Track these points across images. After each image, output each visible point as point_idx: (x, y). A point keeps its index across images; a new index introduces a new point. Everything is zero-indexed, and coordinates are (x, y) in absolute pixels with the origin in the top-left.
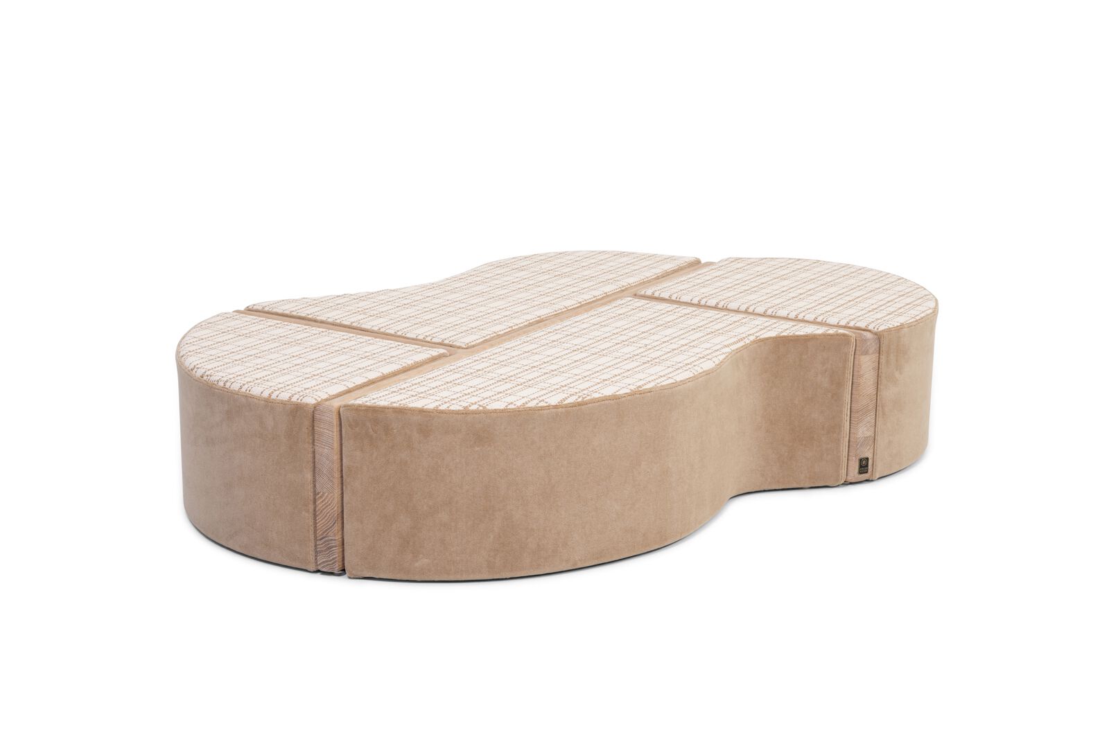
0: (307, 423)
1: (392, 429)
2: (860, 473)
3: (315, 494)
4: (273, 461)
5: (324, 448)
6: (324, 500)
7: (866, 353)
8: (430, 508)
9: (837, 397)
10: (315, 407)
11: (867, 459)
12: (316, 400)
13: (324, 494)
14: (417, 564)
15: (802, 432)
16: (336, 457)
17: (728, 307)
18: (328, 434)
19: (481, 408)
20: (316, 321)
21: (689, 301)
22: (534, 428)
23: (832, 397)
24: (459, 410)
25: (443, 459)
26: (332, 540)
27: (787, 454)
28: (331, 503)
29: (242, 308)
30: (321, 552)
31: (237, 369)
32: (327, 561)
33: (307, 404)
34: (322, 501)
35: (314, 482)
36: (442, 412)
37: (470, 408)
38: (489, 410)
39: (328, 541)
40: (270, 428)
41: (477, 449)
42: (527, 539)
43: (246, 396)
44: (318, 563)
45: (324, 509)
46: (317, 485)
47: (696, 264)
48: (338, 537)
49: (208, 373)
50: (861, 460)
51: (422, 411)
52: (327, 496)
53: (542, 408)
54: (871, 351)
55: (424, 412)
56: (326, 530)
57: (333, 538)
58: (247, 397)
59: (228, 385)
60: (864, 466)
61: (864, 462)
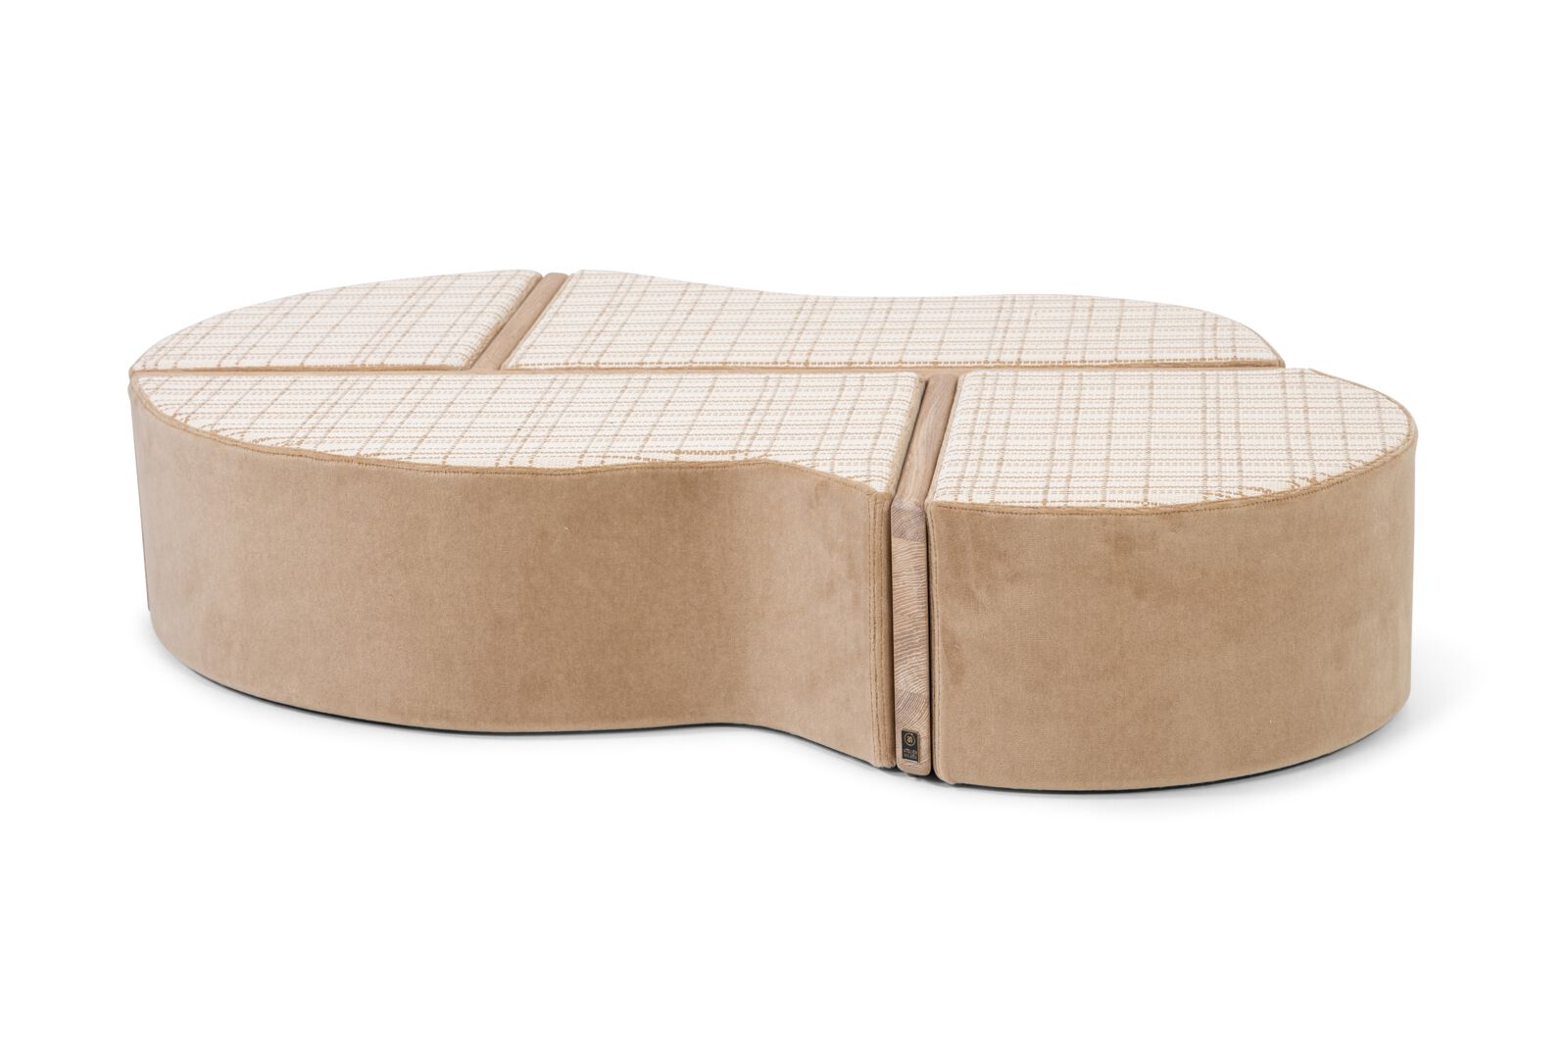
2: (905, 756)
7: (902, 534)
11: (917, 737)
50: (904, 734)
54: (910, 533)
60: (911, 747)
61: (910, 740)
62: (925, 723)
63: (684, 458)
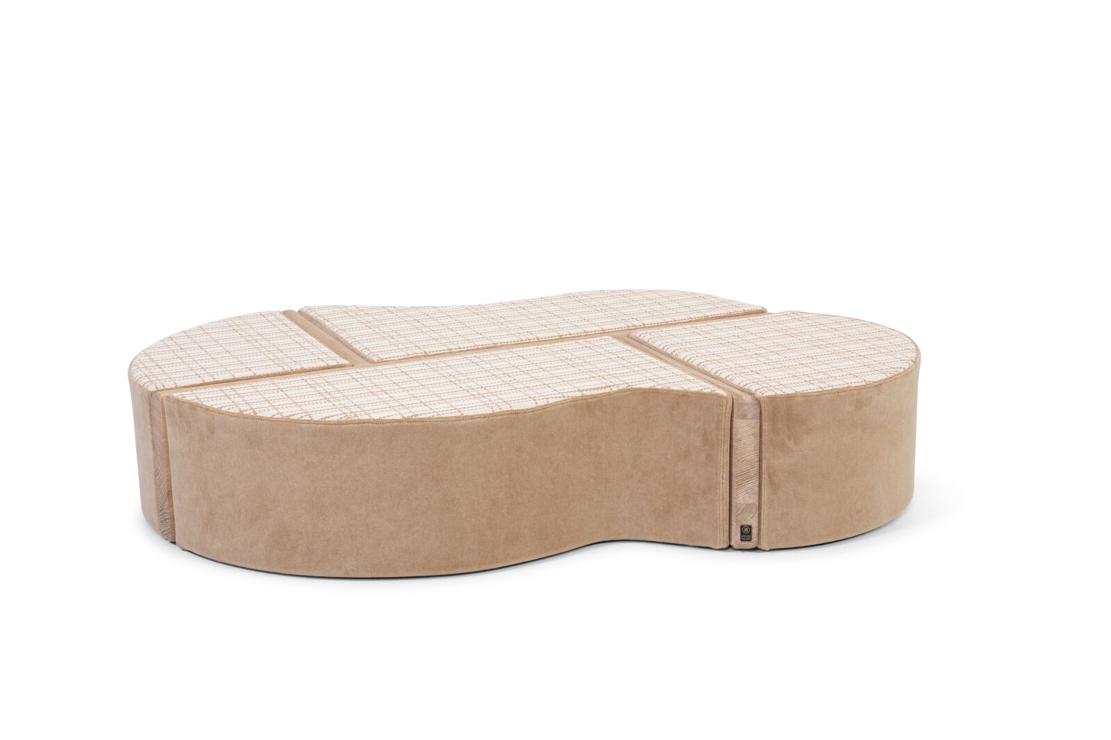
0: (148, 408)
2: (742, 540)
3: (156, 470)
5: (157, 431)
7: (744, 417)
10: (151, 394)
11: (750, 527)
13: (159, 471)
28: (163, 480)
30: (162, 522)
32: (165, 531)
34: (159, 478)
35: (154, 459)
36: (220, 412)
39: (164, 513)
44: (161, 531)
45: (160, 484)
46: (156, 463)
47: (762, 312)
48: (170, 511)
50: (742, 527)
51: (206, 409)
52: (161, 473)
54: (749, 416)
56: (163, 504)
57: (166, 511)
60: (746, 533)
61: (746, 530)
62: (756, 519)
63: (585, 393)
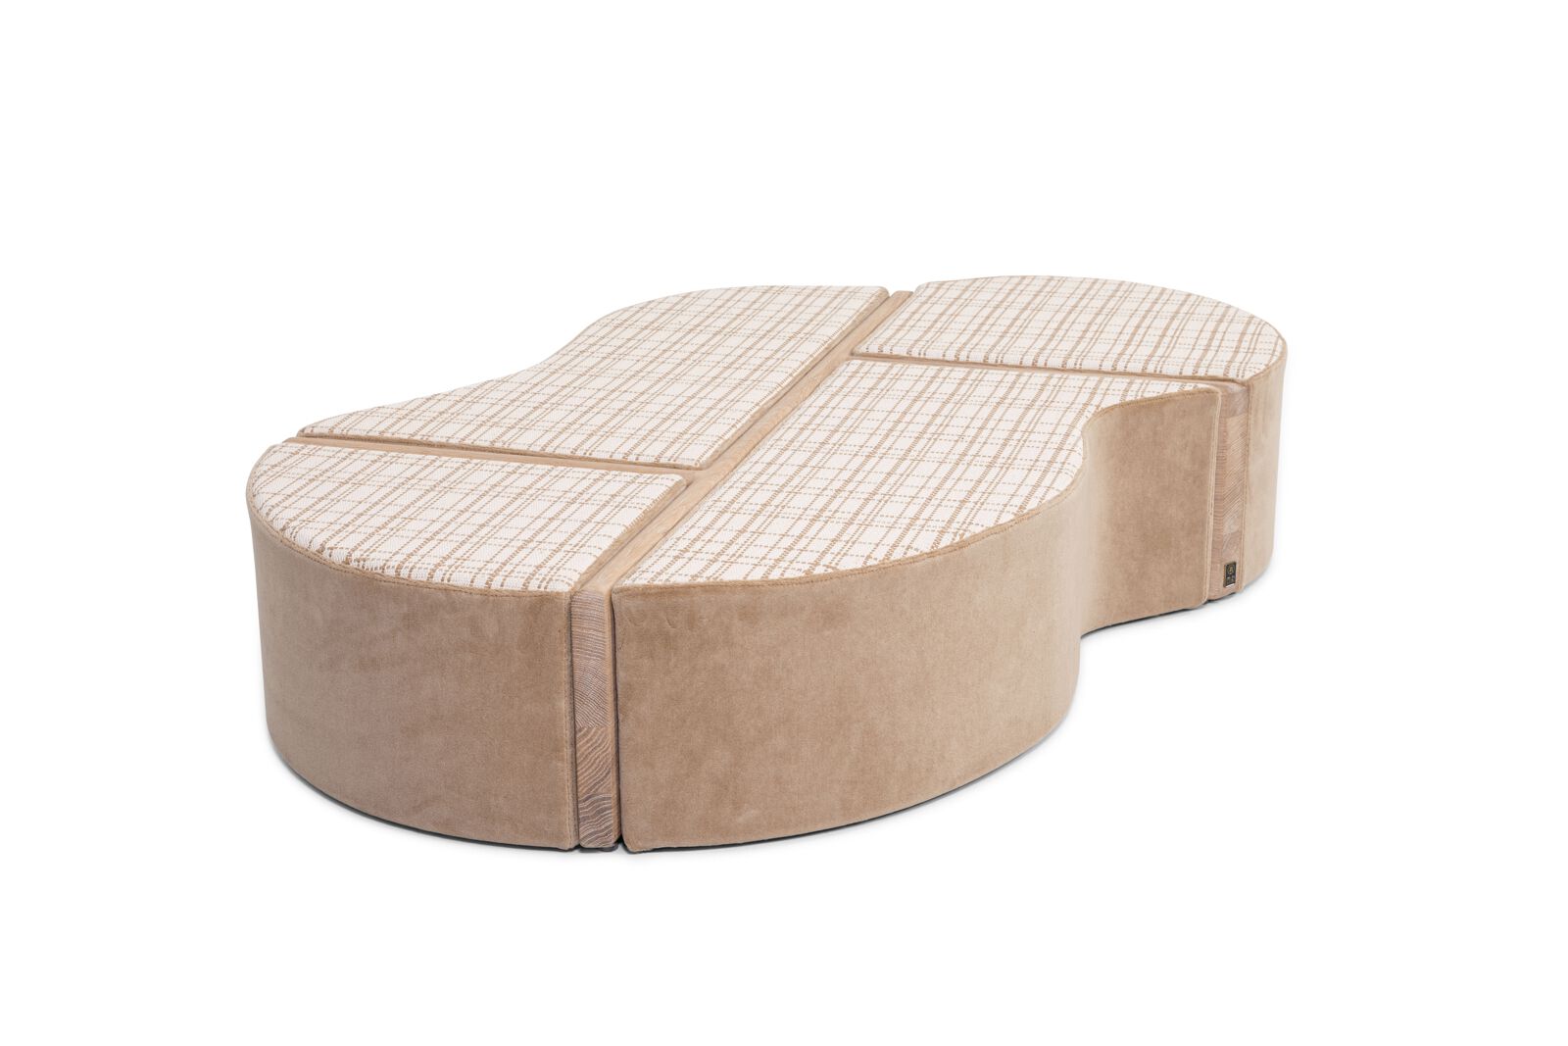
0: (560, 622)
1: (701, 618)
2: (1227, 583)
3: (575, 730)
4: (498, 687)
5: (589, 659)
6: (591, 739)
7: (1233, 413)
8: (760, 732)
9: (1199, 481)
10: (571, 597)
11: (1234, 564)
12: (569, 585)
13: (590, 729)
14: (740, 820)
15: (1156, 537)
16: (609, 671)
17: (1005, 362)
18: (596, 635)
19: (830, 570)
20: (430, 445)
21: (941, 358)
22: (904, 591)
23: (1194, 482)
24: (800, 578)
25: (779, 655)
26: (604, 799)
27: (1137, 571)
28: (603, 741)
29: (294, 435)
30: (585, 819)
31: (393, 545)
32: (595, 833)
33: (558, 593)
34: (587, 742)
35: (574, 710)
36: (775, 583)
37: (815, 572)
38: (842, 572)
39: (597, 801)
40: (491, 636)
41: (827, 633)
42: (895, 757)
43: (445, 590)
44: (581, 837)
45: (589, 754)
46: (578, 718)
48: (613, 794)
49: (356, 555)
50: (1228, 567)
51: (746, 586)
52: (596, 732)
53: (914, 560)
54: (1239, 410)
55: (749, 586)
56: (595, 785)
57: (606, 796)
58: (447, 590)
59: (404, 573)
60: (1232, 574)
61: (1232, 569)
